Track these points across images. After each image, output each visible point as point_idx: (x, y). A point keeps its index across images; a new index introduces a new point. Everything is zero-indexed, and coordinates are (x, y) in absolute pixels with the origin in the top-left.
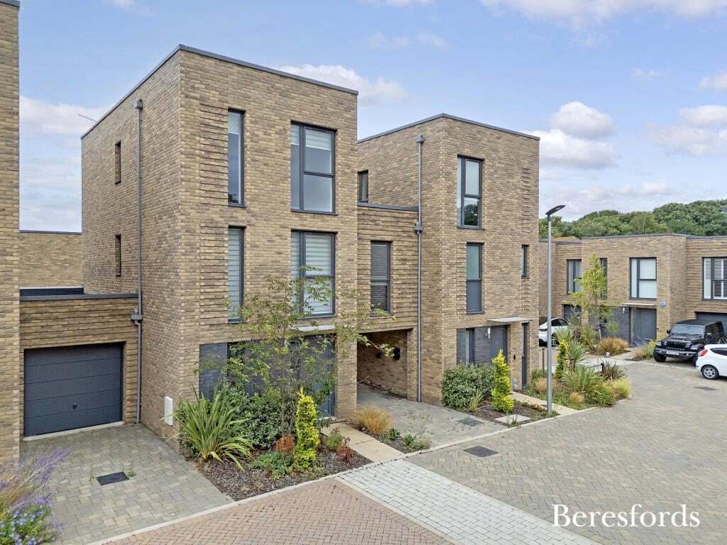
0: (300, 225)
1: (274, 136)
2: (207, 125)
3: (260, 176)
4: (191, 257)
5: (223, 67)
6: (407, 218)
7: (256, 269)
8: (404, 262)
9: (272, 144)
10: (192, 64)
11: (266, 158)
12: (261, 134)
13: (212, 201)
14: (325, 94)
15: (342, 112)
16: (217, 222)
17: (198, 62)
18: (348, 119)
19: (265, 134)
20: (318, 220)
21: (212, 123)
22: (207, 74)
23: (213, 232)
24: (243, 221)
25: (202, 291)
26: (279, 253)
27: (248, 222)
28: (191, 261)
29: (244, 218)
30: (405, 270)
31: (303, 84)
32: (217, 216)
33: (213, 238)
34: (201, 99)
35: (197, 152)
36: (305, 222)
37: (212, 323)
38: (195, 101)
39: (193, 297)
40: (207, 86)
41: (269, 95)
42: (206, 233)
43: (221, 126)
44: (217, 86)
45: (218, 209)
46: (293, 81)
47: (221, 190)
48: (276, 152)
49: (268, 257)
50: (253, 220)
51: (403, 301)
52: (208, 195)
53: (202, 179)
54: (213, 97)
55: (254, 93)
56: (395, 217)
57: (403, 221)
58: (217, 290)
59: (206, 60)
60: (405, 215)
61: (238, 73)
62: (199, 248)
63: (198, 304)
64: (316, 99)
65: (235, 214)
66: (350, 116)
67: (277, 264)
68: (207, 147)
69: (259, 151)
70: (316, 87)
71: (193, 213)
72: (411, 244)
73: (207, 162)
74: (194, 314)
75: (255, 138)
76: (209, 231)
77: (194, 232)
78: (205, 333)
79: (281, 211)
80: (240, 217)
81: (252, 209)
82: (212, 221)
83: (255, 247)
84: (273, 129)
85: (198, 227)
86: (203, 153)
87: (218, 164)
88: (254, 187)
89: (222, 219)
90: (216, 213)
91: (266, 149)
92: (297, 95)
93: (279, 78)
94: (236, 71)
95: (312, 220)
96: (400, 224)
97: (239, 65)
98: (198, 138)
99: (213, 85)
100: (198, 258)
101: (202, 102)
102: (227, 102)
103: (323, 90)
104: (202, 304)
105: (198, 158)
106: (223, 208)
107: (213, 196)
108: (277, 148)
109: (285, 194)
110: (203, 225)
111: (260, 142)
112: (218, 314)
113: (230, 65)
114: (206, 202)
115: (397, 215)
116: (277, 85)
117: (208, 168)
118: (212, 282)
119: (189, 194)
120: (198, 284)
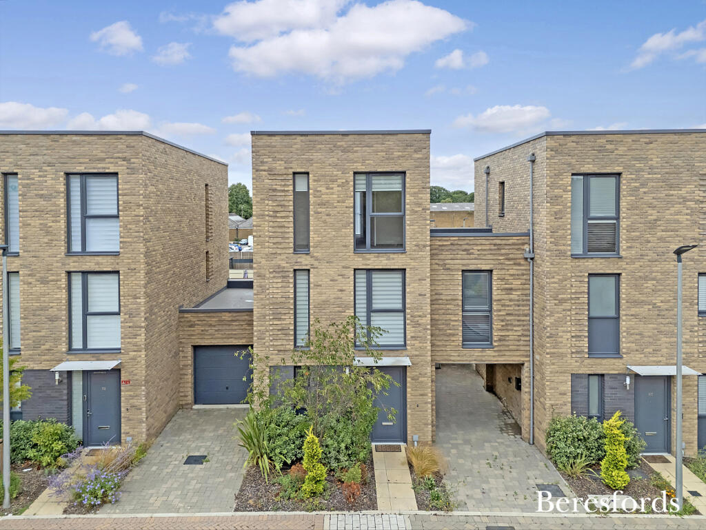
0: (363, 265)
1: (336, 189)
2: (275, 190)
3: (324, 225)
4: (262, 296)
5: (287, 140)
6: (513, 244)
7: (319, 304)
8: (509, 292)
9: (334, 196)
10: (262, 144)
11: (328, 209)
12: (323, 189)
13: (279, 251)
14: (391, 142)
15: (412, 153)
16: (284, 268)
17: (265, 141)
18: (418, 158)
19: (327, 189)
20: (382, 259)
21: (279, 188)
22: (274, 149)
23: (280, 275)
24: (306, 265)
25: (271, 323)
26: (341, 291)
27: (312, 265)
28: (262, 299)
29: (307, 262)
30: (511, 300)
31: (366, 136)
32: (283, 262)
33: (280, 281)
34: (270, 170)
35: (266, 213)
36: (369, 262)
37: (279, 349)
38: (264, 173)
39: (264, 328)
40: (275, 159)
41: (331, 154)
42: (274, 277)
43: (286, 189)
44: (282, 157)
45: (285, 257)
46: (356, 136)
47: (287, 241)
48: (338, 202)
49: (331, 294)
50: (316, 263)
51: (507, 334)
52: (275, 246)
53: (271, 234)
54: (279, 166)
55: (316, 156)
56: (495, 245)
57: (507, 247)
58: (283, 322)
59: (273, 138)
60: (510, 242)
61: (302, 141)
62: (268, 289)
63: (267, 333)
64: (380, 147)
65: (299, 260)
66: (421, 156)
67: (339, 300)
68: (274, 207)
69: (322, 204)
70: (380, 136)
71: (263, 261)
72: (520, 272)
73: (275, 220)
74: (264, 341)
75: (318, 194)
76: (277, 275)
77: (265, 276)
78: (274, 356)
79: (343, 254)
80: (305, 261)
81: (315, 254)
82: (279, 267)
83: (318, 286)
84: (335, 183)
85: (268, 272)
86: (271, 213)
87: (284, 220)
88: (316, 236)
89: (288, 265)
90: (282, 260)
91: (328, 202)
92: (360, 148)
93: (341, 137)
94: (299, 141)
95: (376, 259)
96: (503, 251)
97: (302, 135)
98: (266, 202)
99: (279, 157)
100: (268, 297)
101: (270, 173)
102: (291, 168)
103: (389, 137)
104: (271, 333)
105: (267, 218)
106: (288, 256)
107: (279, 246)
108: (338, 199)
109: (347, 238)
110: (271, 270)
111: (323, 196)
112: (285, 343)
113: (294, 137)
114: (274, 252)
115: (498, 242)
116: (339, 143)
117: (276, 224)
118: (279, 316)
119: (259, 247)
120: (267, 317)
